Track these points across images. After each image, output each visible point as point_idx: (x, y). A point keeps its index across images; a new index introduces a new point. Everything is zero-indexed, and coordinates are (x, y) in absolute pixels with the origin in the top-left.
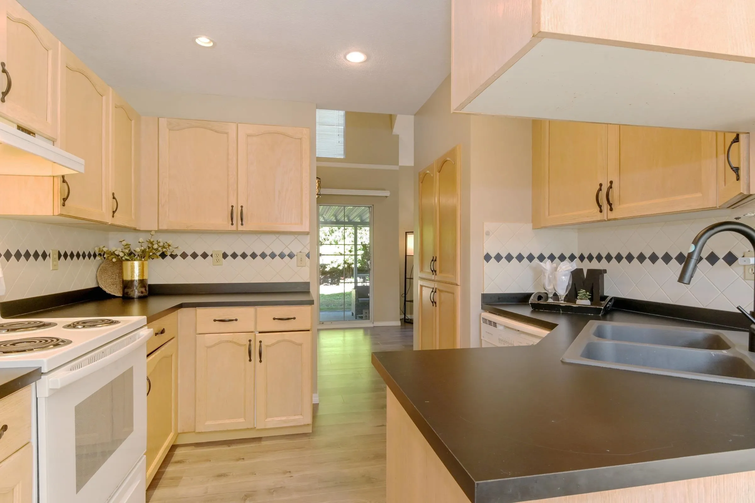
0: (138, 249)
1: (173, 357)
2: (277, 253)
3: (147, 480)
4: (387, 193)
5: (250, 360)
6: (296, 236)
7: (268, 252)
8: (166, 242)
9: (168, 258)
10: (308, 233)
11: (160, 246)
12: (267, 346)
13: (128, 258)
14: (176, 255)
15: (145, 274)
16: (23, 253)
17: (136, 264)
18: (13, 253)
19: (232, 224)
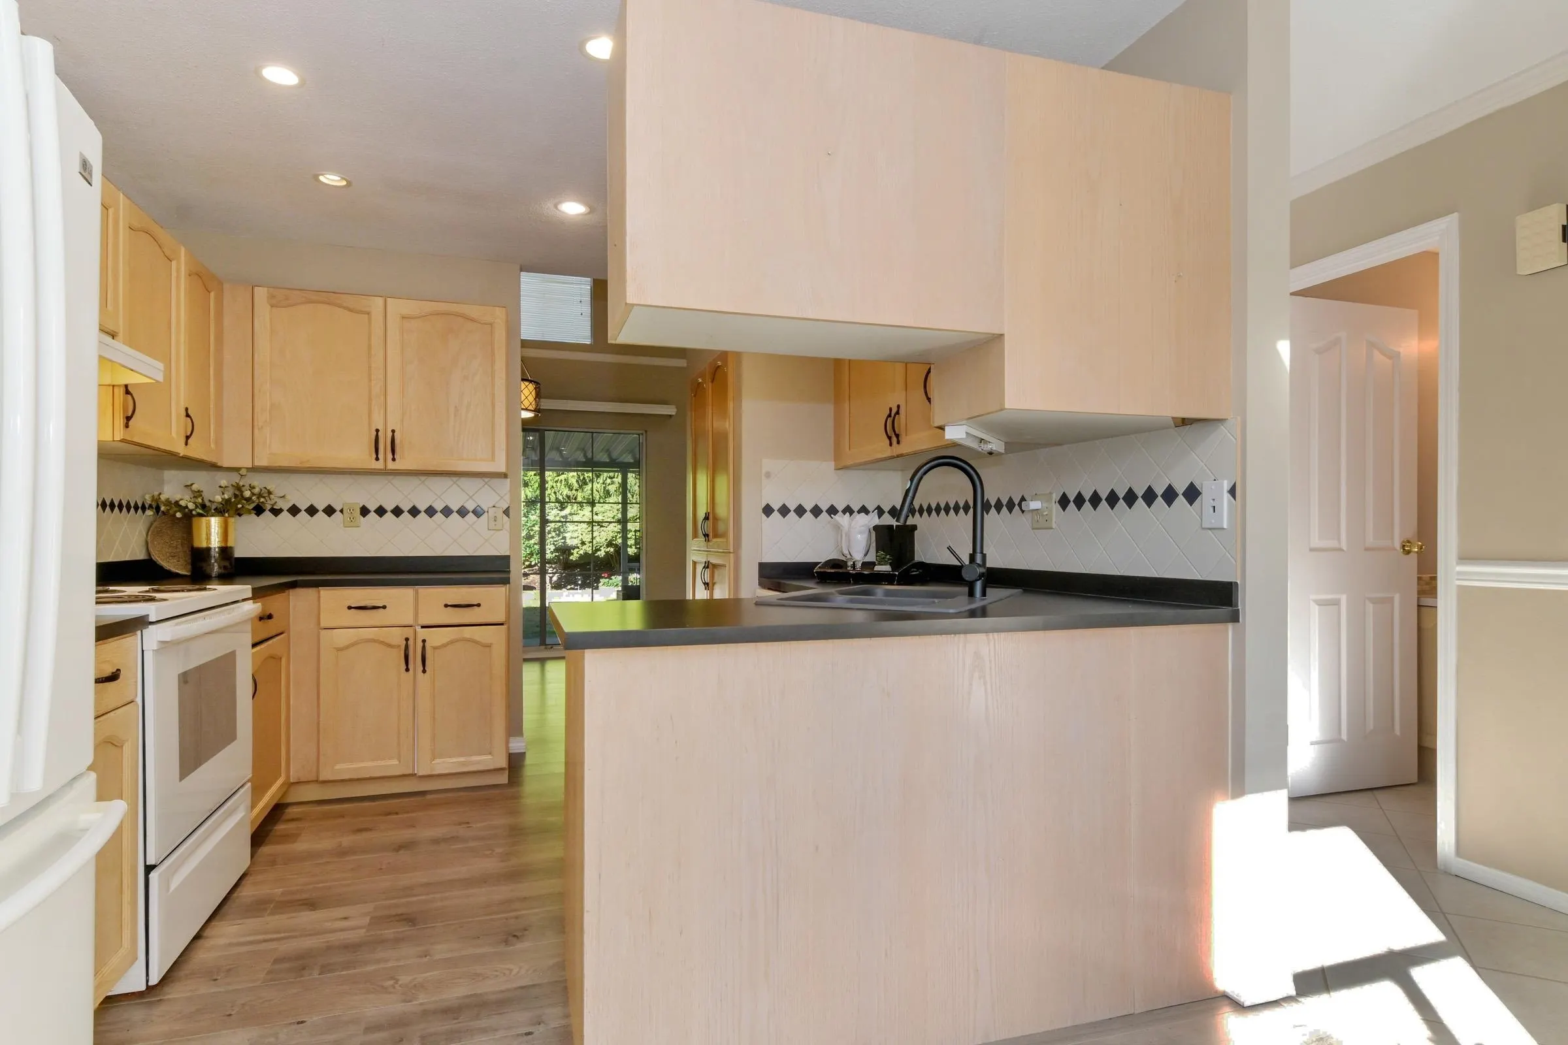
0: (218, 498)
1: (284, 661)
2: (455, 508)
3: (252, 822)
4: (670, 410)
5: (407, 670)
6: (486, 480)
7: (439, 506)
8: (265, 488)
9: (267, 514)
10: (505, 476)
11: (253, 494)
12: (435, 648)
13: (201, 511)
14: (281, 511)
15: (229, 538)
17: (214, 521)
19: (377, 459)
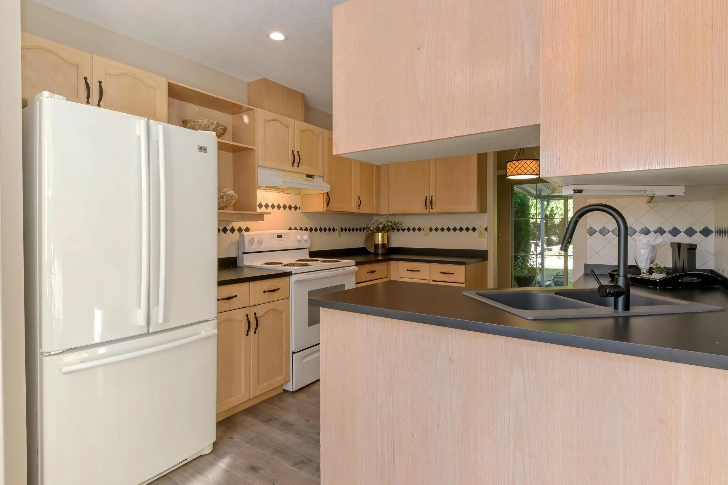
0: (380, 227)
2: (464, 227)
7: (458, 227)
8: (397, 222)
9: (400, 231)
11: (392, 224)
14: (404, 230)
15: (385, 241)
16: (323, 228)
17: (380, 234)
18: (318, 228)
19: (426, 209)
